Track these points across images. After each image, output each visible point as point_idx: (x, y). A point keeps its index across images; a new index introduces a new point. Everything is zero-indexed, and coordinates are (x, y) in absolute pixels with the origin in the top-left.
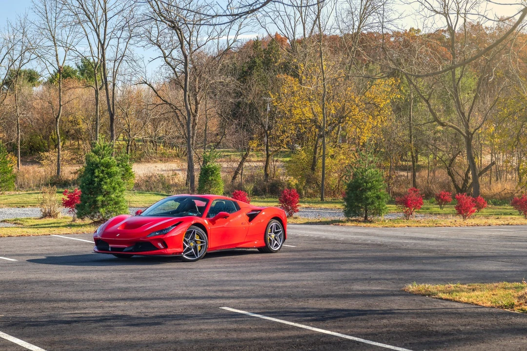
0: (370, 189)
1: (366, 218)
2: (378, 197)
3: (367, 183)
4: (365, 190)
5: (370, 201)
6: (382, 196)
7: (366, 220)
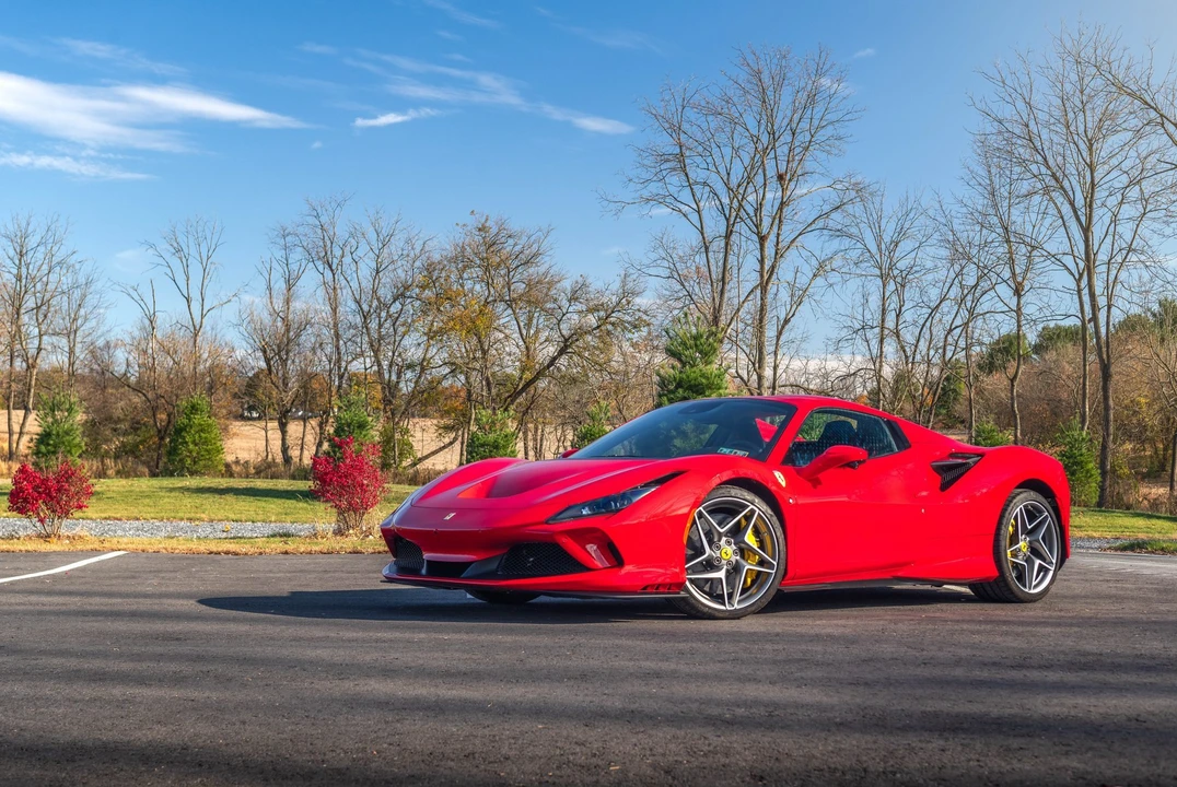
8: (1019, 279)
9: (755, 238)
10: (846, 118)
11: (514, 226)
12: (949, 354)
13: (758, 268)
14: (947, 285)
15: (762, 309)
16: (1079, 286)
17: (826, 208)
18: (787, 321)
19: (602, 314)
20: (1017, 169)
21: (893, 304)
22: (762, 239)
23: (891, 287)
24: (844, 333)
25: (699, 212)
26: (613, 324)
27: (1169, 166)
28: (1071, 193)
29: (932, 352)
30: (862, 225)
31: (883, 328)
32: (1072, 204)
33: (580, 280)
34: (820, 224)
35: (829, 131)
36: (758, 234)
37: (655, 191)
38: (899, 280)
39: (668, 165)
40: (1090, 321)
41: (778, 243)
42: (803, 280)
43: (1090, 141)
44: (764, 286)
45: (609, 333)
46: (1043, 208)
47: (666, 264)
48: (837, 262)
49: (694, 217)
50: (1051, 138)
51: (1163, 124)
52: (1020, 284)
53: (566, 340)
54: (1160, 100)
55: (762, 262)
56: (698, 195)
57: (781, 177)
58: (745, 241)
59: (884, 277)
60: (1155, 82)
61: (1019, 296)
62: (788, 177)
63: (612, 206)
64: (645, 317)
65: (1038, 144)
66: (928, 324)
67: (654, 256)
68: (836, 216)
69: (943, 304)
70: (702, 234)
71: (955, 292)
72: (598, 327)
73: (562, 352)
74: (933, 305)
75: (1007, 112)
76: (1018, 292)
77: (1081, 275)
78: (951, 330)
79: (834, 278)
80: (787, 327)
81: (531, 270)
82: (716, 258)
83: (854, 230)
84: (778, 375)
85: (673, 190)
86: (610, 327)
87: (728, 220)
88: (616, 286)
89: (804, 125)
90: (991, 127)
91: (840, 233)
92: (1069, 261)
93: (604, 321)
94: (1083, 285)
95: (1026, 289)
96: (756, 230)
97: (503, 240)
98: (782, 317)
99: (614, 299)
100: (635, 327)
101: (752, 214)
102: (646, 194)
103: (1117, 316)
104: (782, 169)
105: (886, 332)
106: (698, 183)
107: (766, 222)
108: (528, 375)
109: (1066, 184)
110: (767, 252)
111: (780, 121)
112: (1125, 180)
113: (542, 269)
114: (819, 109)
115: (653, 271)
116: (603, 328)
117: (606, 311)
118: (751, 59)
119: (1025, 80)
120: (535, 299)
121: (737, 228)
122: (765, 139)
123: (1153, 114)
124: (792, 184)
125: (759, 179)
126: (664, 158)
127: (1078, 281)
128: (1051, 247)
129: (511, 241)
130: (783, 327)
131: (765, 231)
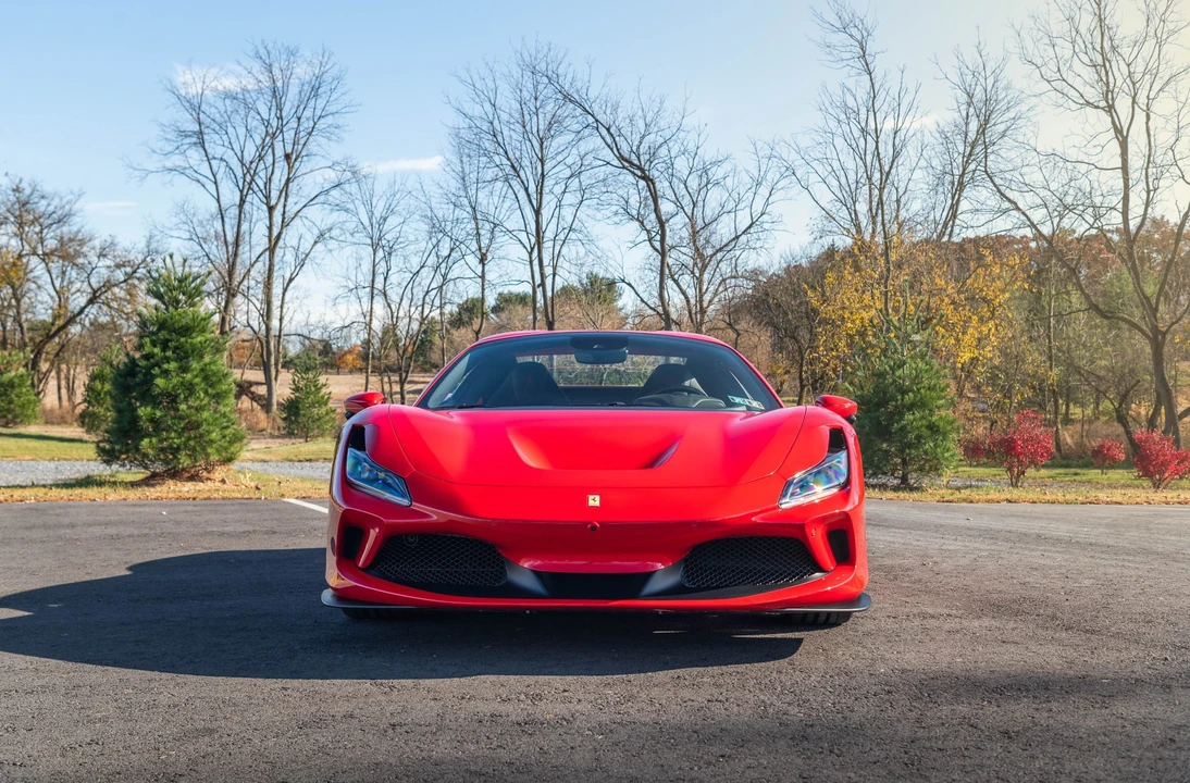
0: (911, 407)
1: (904, 479)
2: (933, 429)
3: (904, 392)
4: (899, 412)
5: (912, 436)
6: (942, 424)
7: (904, 485)
8: (484, 251)
9: (265, 208)
10: (344, 111)
11: (47, 188)
12: (426, 312)
13: (266, 232)
14: (426, 254)
15: (270, 270)
16: (530, 258)
17: (327, 186)
18: (291, 280)
19: (129, 270)
20: (484, 159)
21: (381, 268)
22: (271, 209)
23: (380, 254)
24: (340, 291)
25: (216, 183)
26: (138, 279)
27: (601, 163)
28: (526, 182)
29: (413, 309)
30: (357, 202)
31: (373, 287)
32: (526, 189)
33: (109, 240)
34: (321, 198)
35: (330, 120)
36: (267, 204)
37: (177, 163)
38: (387, 249)
39: (188, 140)
40: (539, 286)
41: (284, 212)
42: (306, 246)
43: (541, 139)
44: (272, 249)
45: (135, 286)
46: (503, 193)
47: (186, 227)
48: (335, 233)
49: (212, 188)
50: (512, 136)
51: (597, 128)
52: (485, 255)
53: (95, 292)
54: (596, 109)
55: (270, 228)
56: (215, 169)
57: (287, 157)
58: (256, 207)
59: (375, 247)
60: (592, 94)
61: (484, 265)
62: (294, 157)
63: (137, 173)
65: (500, 139)
66: (410, 286)
67: (175, 220)
68: (335, 193)
69: (422, 270)
70: (218, 201)
71: (432, 260)
72: (125, 281)
73: (91, 302)
74: (414, 271)
75: (476, 111)
76: (482, 260)
77: (532, 249)
78: (428, 292)
79: (332, 244)
80: (292, 285)
81: (65, 229)
82: (230, 223)
83: (351, 206)
84: (283, 325)
85: (192, 162)
86: (136, 282)
87: (241, 191)
88: (142, 245)
89: (308, 113)
90: (463, 123)
91: (340, 207)
92: (523, 236)
93: (129, 276)
94: (534, 257)
95: (489, 258)
96: (265, 201)
97: (36, 200)
98: (287, 277)
99: (141, 257)
101: (262, 187)
102: (169, 164)
103: (559, 283)
104: (289, 150)
105: (376, 292)
106: (215, 158)
107: (274, 194)
108: (60, 322)
109: (522, 173)
110: (275, 219)
111: (287, 110)
112: (568, 173)
113: (75, 229)
114: (321, 103)
115: (173, 233)
116: (130, 281)
117: (132, 267)
118: (263, 52)
119: (491, 85)
120: (68, 253)
121: (249, 198)
122: (274, 123)
123: (591, 119)
124: (297, 164)
125: (269, 159)
126: (184, 134)
127: (530, 254)
128: (509, 225)
129: (44, 203)
130: (288, 285)
131: (273, 202)
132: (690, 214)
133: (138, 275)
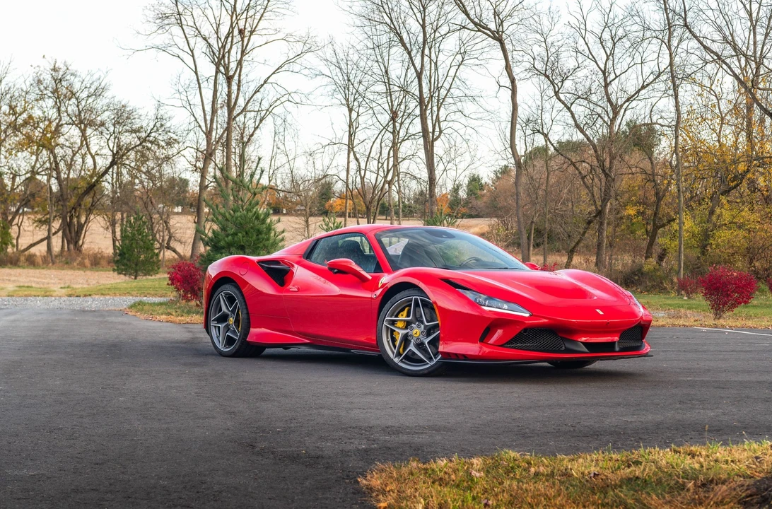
19: (143, 135)
22: (229, 80)
25: (193, 56)
26: (151, 142)
41: (240, 81)
52: (395, 112)
53: (115, 155)
55: (229, 96)
56: (192, 45)
62: (246, 32)
64: (174, 137)
70: (196, 73)
72: (141, 144)
73: (113, 163)
86: (150, 145)
93: (144, 139)
97: (70, 77)
99: (151, 126)
100: (168, 144)
104: (242, 27)
106: (191, 36)
110: (232, 89)
116: (144, 145)
117: (145, 132)
131: (231, 73)
132: (602, 67)
133: (151, 139)
